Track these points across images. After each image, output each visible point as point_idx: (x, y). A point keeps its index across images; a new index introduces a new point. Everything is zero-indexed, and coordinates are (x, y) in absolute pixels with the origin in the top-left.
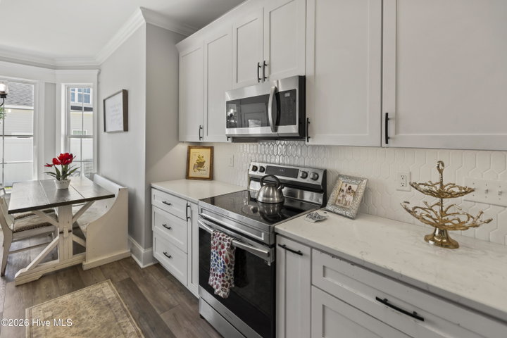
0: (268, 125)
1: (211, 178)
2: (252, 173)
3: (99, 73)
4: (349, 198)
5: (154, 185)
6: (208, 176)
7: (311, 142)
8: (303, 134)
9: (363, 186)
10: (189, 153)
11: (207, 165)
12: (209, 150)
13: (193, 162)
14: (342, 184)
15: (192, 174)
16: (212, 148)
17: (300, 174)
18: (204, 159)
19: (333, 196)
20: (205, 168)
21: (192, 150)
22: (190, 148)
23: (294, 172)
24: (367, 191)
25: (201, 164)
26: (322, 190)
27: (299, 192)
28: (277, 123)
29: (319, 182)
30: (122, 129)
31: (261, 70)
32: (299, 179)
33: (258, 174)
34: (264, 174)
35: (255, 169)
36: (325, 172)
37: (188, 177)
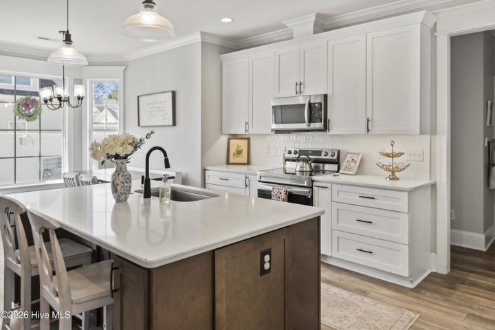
0: (304, 122)
1: (248, 163)
2: (288, 156)
3: (125, 69)
4: (352, 165)
5: (207, 168)
6: (246, 162)
7: (331, 133)
8: (326, 128)
9: (360, 158)
10: (229, 143)
11: (245, 153)
12: (246, 141)
13: (232, 151)
14: (348, 158)
15: (232, 160)
16: (248, 139)
17: (323, 154)
18: (242, 148)
19: (344, 165)
20: (243, 155)
21: (231, 141)
22: (229, 139)
23: (319, 153)
24: (362, 160)
25: (239, 152)
26: (337, 162)
27: (321, 165)
28: (310, 121)
29: (335, 157)
30: (171, 123)
31: (298, 87)
32: (322, 157)
33: (293, 156)
34: (297, 156)
35: (290, 152)
36: (339, 151)
37: (228, 163)
